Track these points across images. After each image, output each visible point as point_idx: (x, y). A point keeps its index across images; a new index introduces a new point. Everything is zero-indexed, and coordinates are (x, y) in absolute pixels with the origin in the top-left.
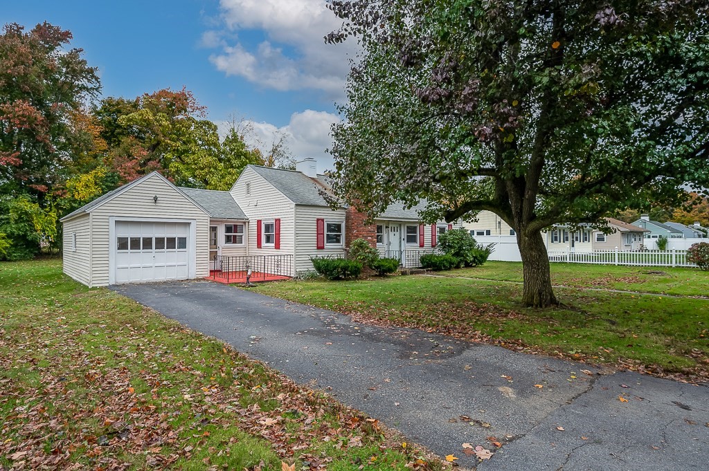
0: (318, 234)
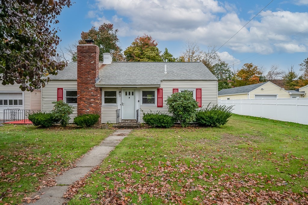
0: (58, 98)
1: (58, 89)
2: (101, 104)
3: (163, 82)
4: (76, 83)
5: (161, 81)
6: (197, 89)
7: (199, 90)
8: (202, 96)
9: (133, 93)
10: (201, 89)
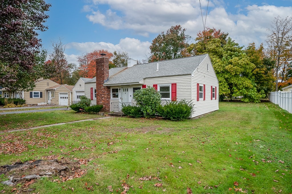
1: (91, 88)
2: (110, 98)
3: (147, 79)
4: (95, 84)
5: (144, 79)
6: (172, 84)
7: (174, 85)
8: (177, 91)
9: (128, 89)
10: (176, 84)
